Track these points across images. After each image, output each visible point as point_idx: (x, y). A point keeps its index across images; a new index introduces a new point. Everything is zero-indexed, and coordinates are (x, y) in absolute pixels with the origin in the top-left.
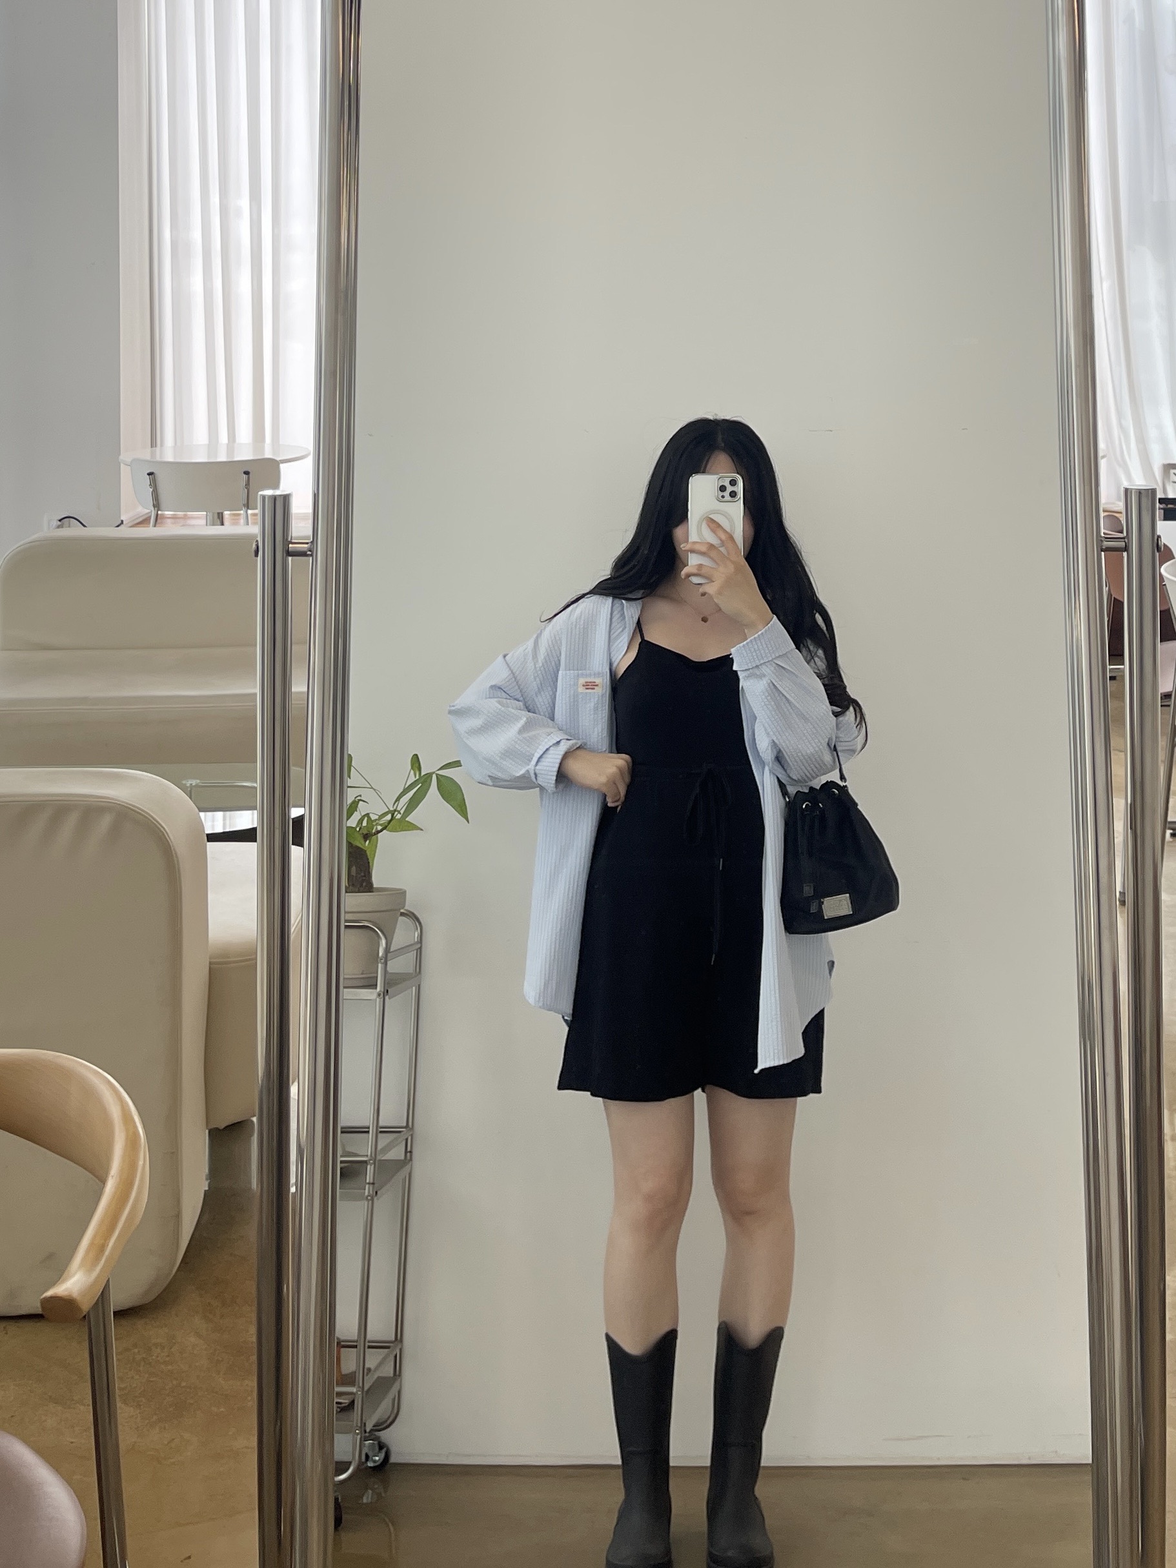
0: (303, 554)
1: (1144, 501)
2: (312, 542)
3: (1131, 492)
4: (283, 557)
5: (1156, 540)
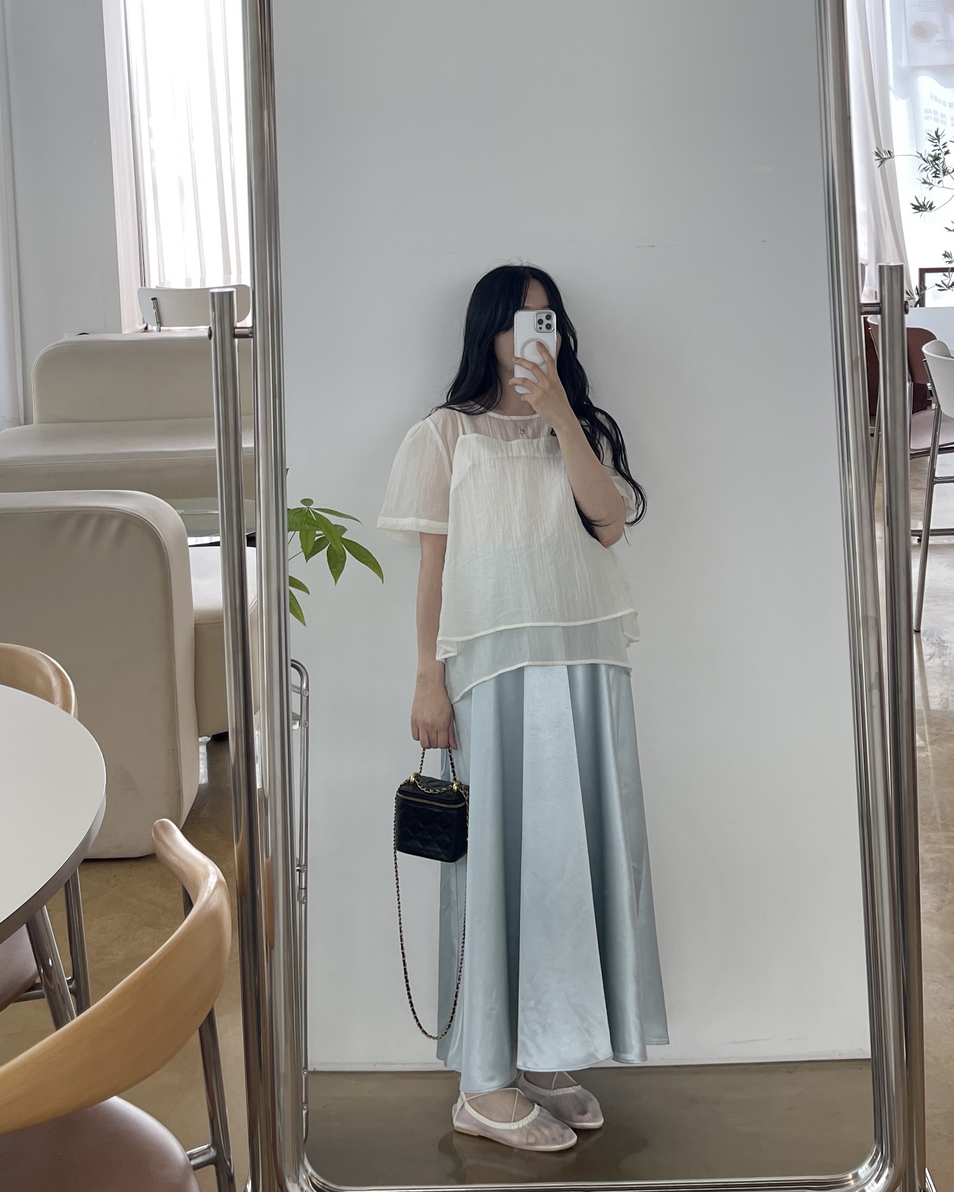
0: (245, 336)
1: (894, 273)
2: (252, 327)
3: (884, 268)
4: (231, 338)
5: (904, 306)
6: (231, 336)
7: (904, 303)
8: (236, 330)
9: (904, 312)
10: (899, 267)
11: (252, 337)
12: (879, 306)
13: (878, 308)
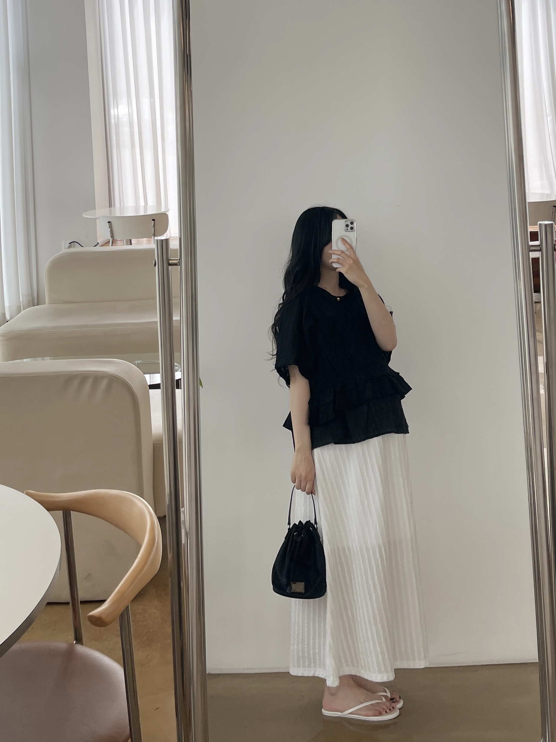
0: (175, 264)
1: (548, 229)
2: (180, 259)
3: (542, 225)
4: (167, 266)
5: (554, 246)
6: (167, 265)
7: (554, 245)
8: (170, 261)
9: (554, 250)
10: (550, 225)
11: (180, 265)
12: (540, 247)
13: (539, 248)
